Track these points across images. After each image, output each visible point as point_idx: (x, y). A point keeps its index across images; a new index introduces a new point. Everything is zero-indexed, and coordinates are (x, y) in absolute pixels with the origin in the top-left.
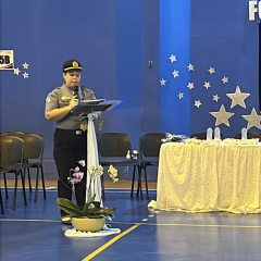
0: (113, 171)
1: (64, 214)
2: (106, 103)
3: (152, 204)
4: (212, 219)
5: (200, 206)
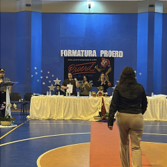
0: (15, 105)
2: (13, 83)
3: (28, 117)
4: (48, 121)
5: (44, 117)
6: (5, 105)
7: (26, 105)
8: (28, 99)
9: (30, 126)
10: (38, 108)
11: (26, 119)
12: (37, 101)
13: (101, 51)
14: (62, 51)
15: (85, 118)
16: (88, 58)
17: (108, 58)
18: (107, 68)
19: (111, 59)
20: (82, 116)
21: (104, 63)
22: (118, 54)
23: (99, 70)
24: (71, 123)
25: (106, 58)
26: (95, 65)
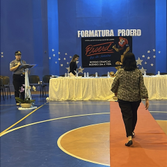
0: (34, 88)
1: (17, 102)
2: (31, 65)
3: (47, 98)
4: (67, 103)
5: (63, 98)
6: (24, 87)
7: (45, 87)
8: (47, 81)
9: (50, 108)
10: (57, 90)
11: (46, 101)
12: (55, 83)
13: (119, 30)
14: (79, 32)
15: (104, 99)
16: (106, 38)
17: (126, 37)
18: (125, 47)
19: (129, 39)
20: (101, 97)
21: (121, 42)
22: (136, 33)
23: (117, 50)
24: (90, 103)
25: (123, 37)
26: (113, 45)
